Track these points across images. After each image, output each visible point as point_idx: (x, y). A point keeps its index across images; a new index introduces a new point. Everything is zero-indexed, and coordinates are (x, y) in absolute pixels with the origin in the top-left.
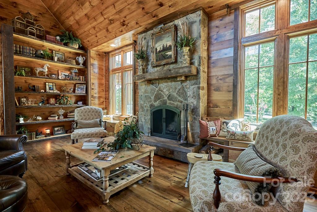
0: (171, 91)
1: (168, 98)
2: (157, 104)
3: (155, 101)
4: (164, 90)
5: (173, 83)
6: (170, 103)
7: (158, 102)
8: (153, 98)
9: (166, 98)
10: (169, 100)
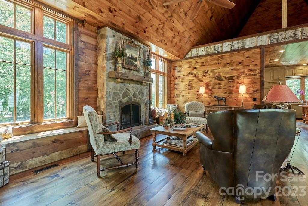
0: (135, 90)
1: (133, 95)
2: (125, 100)
3: (123, 98)
4: (130, 89)
5: (136, 85)
6: (135, 100)
7: (126, 99)
8: (121, 95)
9: (131, 96)
10: (134, 97)
